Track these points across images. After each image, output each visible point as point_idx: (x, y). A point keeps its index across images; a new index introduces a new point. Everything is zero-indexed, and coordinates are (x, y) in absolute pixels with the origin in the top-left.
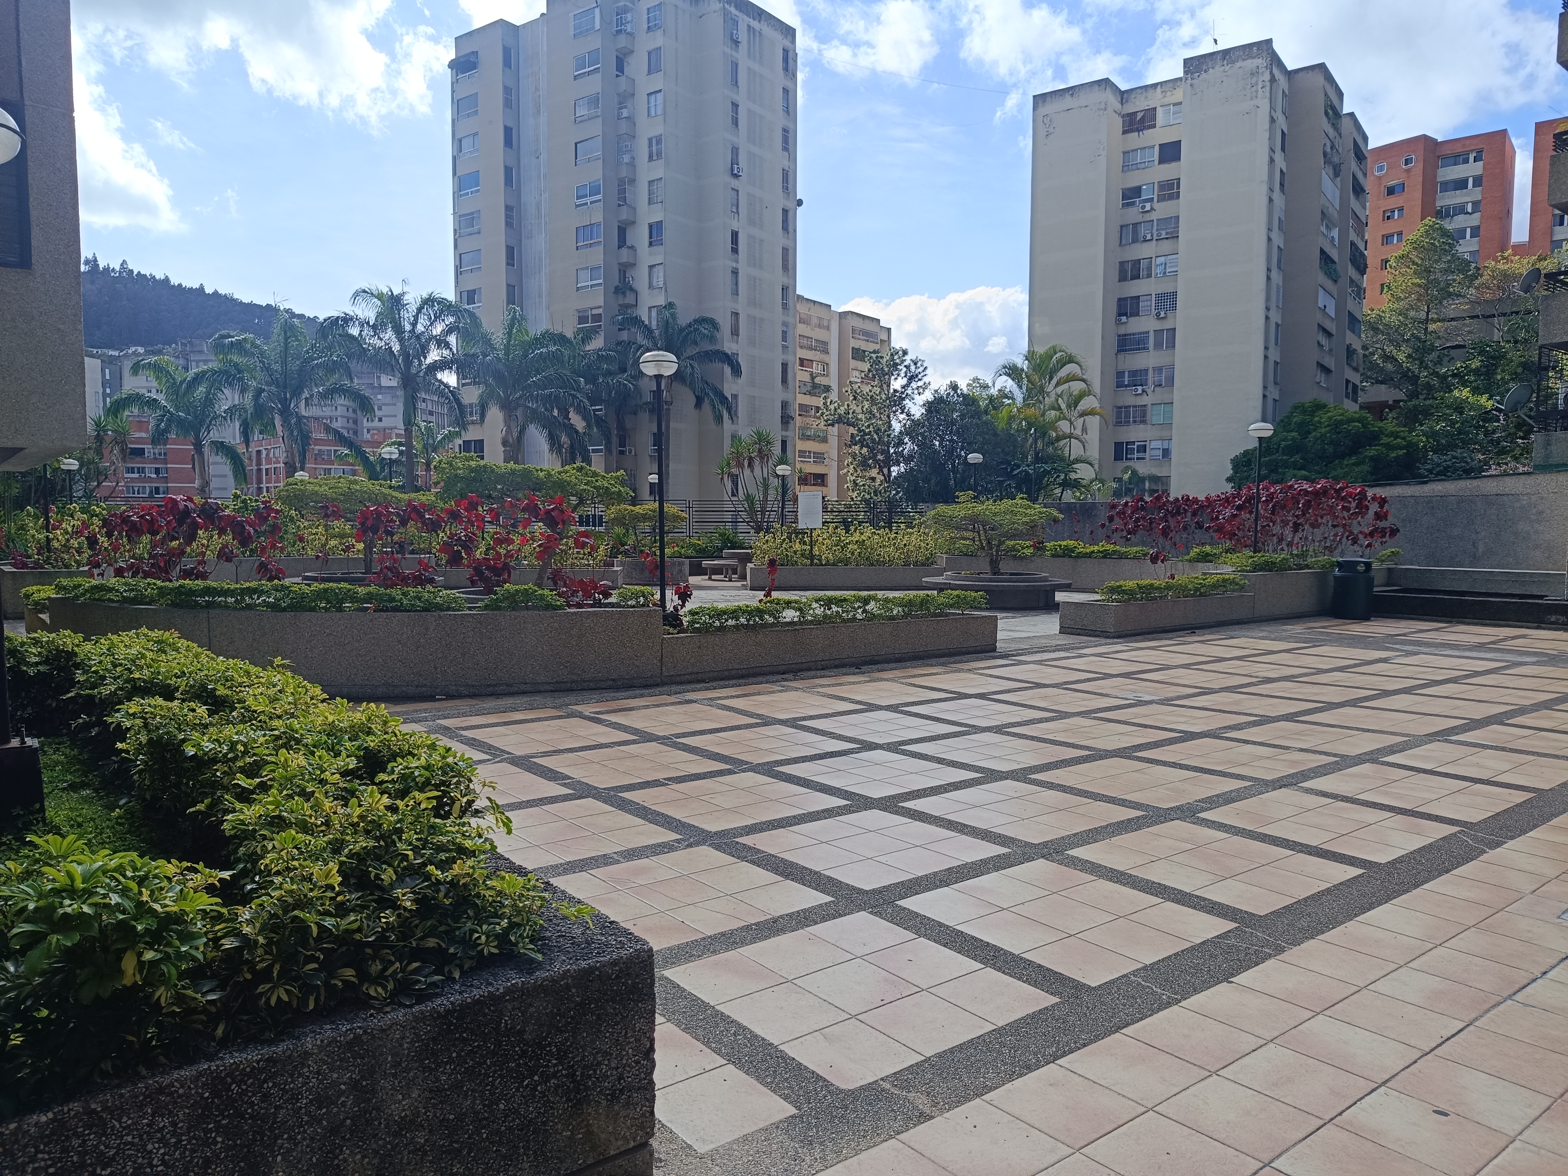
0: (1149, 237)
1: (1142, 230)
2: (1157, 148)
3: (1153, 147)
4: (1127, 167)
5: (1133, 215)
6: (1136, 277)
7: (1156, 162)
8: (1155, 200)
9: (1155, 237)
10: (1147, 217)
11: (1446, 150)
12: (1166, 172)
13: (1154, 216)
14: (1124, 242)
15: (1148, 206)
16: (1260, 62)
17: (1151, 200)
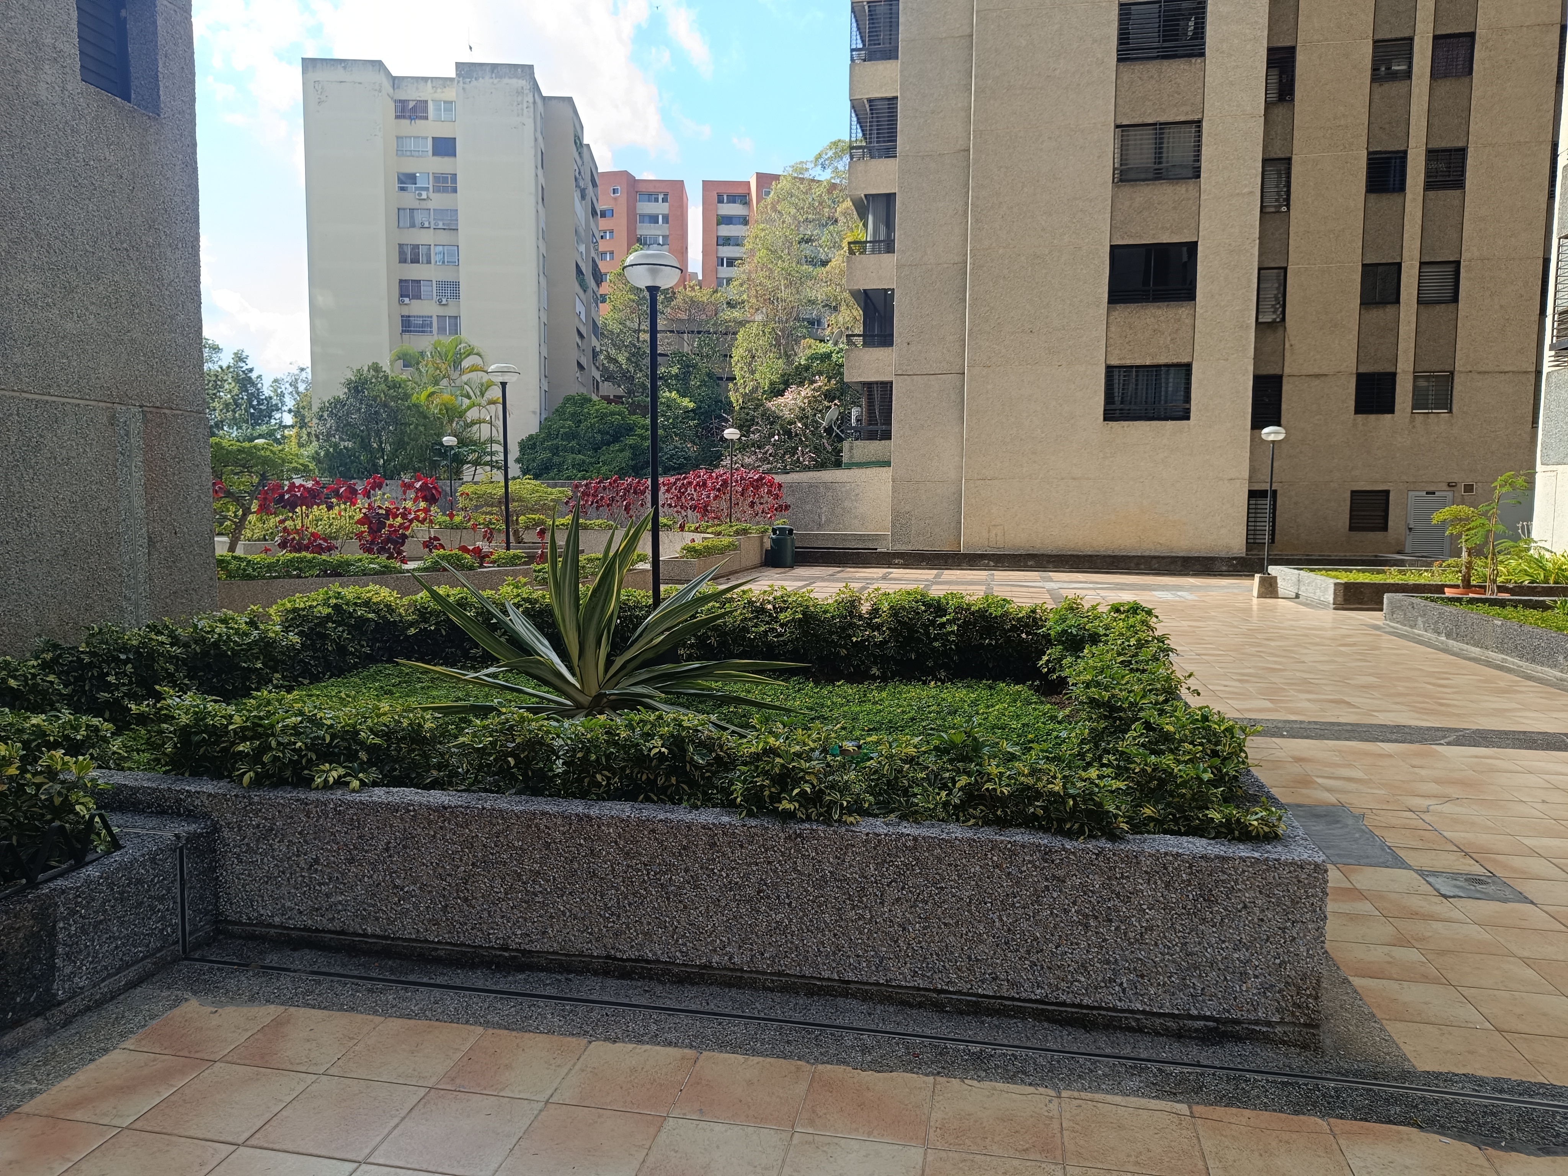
0: (426, 225)
1: (419, 217)
2: (430, 141)
3: (427, 138)
4: (400, 152)
5: (409, 199)
6: (415, 260)
7: (430, 153)
8: (431, 189)
9: (433, 226)
10: (424, 205)
11: (642, 188)
12: (442, 165)
13: (431, 205)
14: (401, 225)
15: (424, 196)
16: (522, 83)
17: (427, 189)
